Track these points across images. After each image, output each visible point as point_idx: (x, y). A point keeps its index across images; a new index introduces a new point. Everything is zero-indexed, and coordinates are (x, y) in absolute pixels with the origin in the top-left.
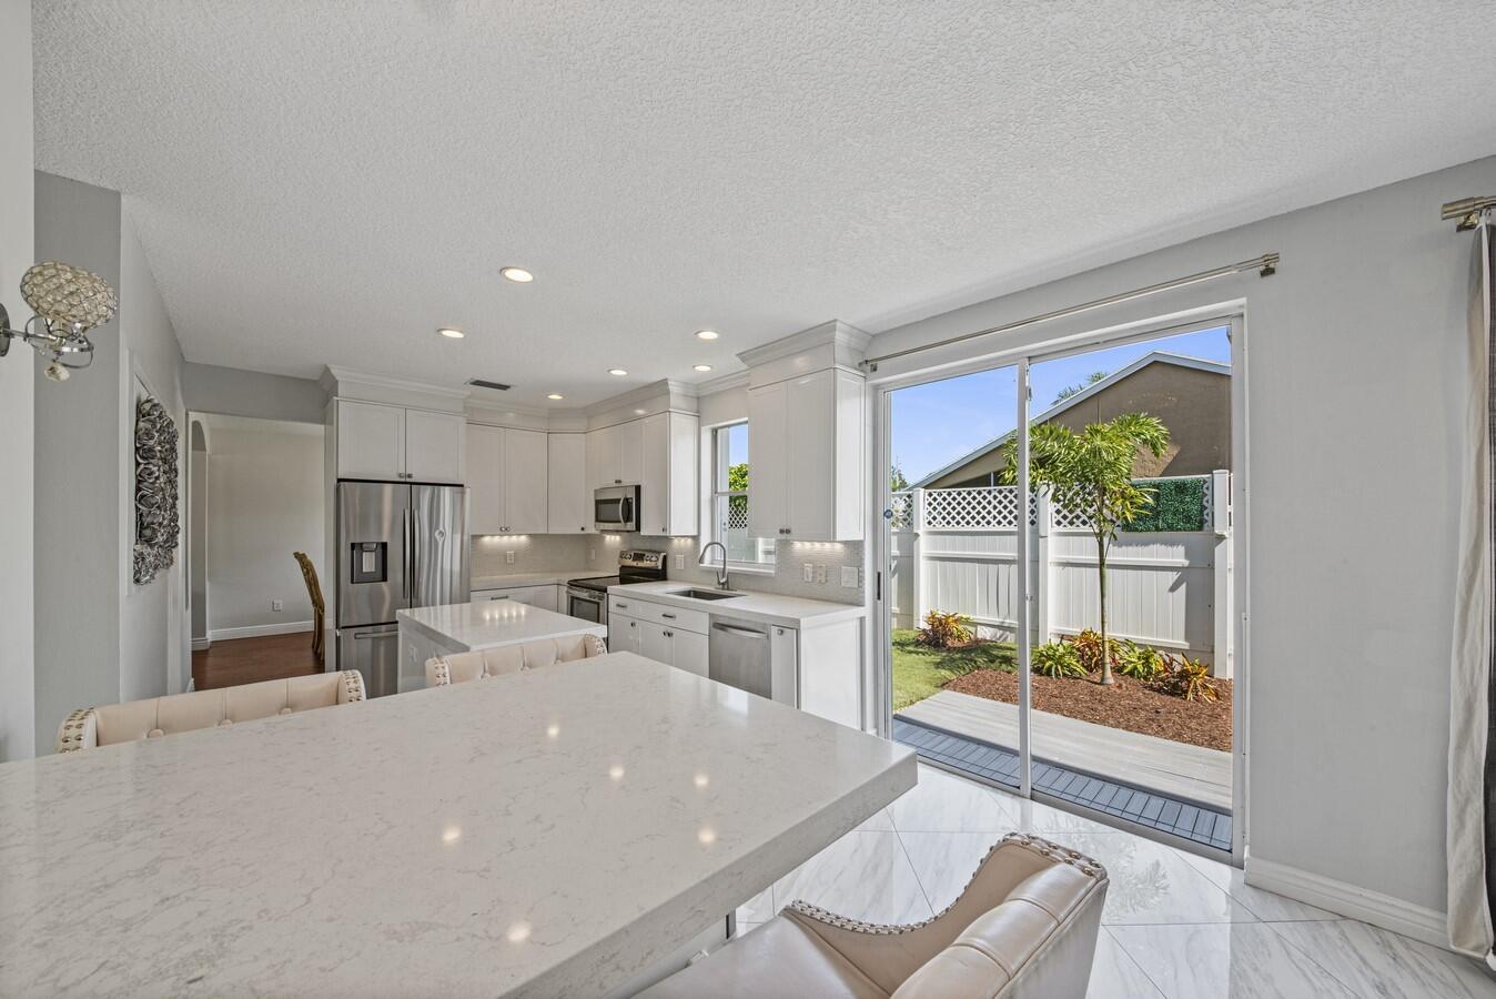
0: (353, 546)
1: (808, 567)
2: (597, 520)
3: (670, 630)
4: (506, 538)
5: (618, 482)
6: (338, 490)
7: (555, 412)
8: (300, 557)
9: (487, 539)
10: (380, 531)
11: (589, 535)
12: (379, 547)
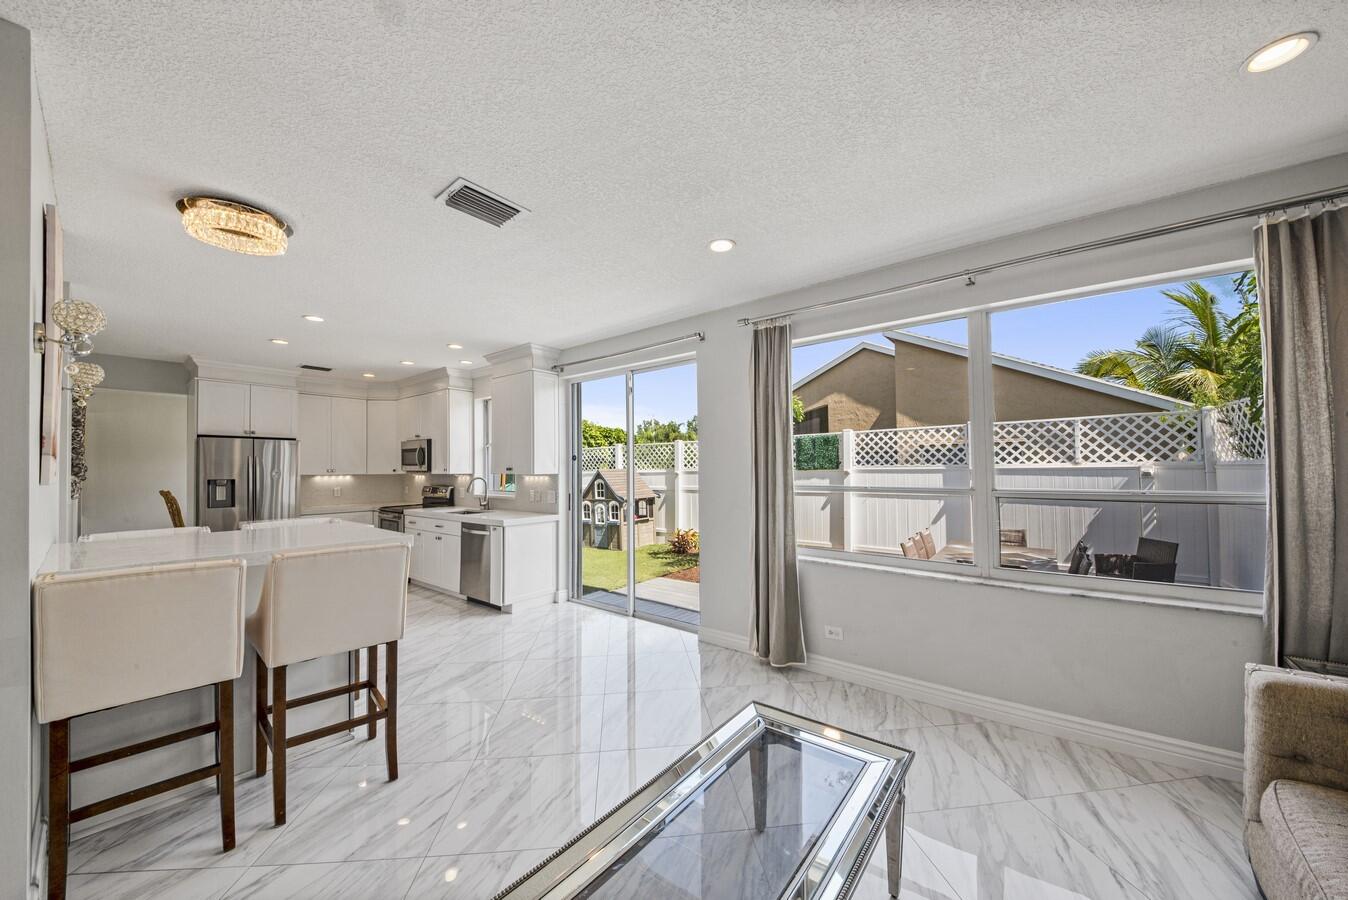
0: (209, 482)
1: (532, 492)
2: (403, 464)
3: (440, 536)
4: (333, 478)
5: (417, 436)
6: (198, 443)
7: (371, 385)
8: (166, 495)
9: (318, 479)
10: (231, 471)
11: (399, 475)
12: (229, 483)
